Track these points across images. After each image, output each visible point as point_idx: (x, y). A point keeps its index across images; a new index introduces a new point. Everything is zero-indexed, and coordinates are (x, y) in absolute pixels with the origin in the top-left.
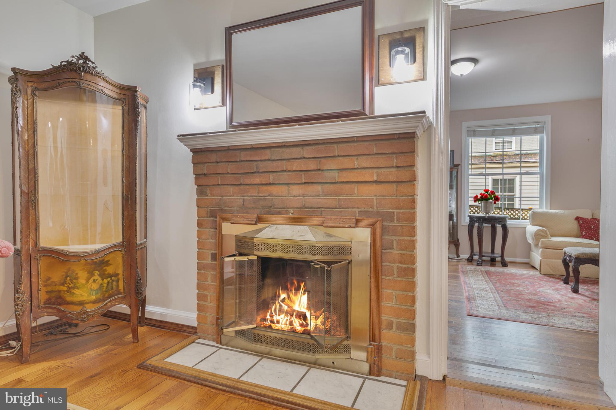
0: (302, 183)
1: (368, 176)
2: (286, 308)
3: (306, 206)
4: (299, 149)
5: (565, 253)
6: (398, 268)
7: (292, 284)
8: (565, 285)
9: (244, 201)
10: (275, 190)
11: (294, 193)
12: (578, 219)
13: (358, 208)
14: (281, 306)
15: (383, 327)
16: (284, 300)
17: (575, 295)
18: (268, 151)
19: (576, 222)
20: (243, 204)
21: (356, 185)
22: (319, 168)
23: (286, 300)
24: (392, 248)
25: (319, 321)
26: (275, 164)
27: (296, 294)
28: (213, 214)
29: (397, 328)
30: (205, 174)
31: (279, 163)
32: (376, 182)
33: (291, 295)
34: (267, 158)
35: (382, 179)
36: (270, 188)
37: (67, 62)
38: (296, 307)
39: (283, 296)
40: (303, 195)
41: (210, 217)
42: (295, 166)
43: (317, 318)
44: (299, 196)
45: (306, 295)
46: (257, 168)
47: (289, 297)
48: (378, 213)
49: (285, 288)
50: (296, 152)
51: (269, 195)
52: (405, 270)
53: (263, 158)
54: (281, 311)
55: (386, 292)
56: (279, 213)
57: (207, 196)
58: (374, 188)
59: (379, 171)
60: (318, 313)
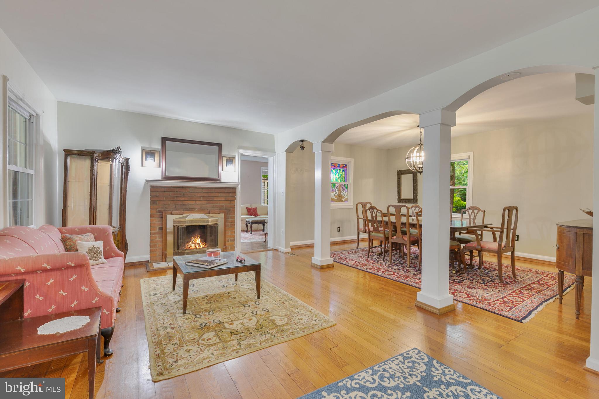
0: (201, 200)
1: (223, 198)
2: (194, 242)
3: (202, 207)
4: (201, 189)
5: (247, 221)
6: (231, 224)
7: (196, 235)
8: (247, 233)
9: (176, 206)
10: (189, 202)
11: (198, 203)
12: (247, 208)
13: (219, 208)
14: (193, 242)
15: (227, 241)
16: (193, 240)
17: (251, 235)
18: (189, 189)
19: (246, 209)
20: (175, 208)
21: (219, 201)
22: (208, 195)
23: (194, 240)
24: (229, 219)
25: (204, 246)
26: (191, 193)
27: (197, 239)
28: (160, 212)
29: (230, 241)
30: (157, 196)
31: (193, 193)
32: (225, 200)
33: (196, 239)
34: (188, 191)
35: (227, 199)
36: (188, 202)
37: (113, 149)
38: (197, 242)
39: (193, 239)
40: (201, 204)
41: (158, 213)
42: (199, 194)
43: (203, 245)
44: (199, 204)
45: (200, 239)
46: (183, 194)
47: (195, 239)
48: (225, 209)
49: (194, 237)
50: (200, 190)
51: (187, 204)
52: (232, 224)
53: (186, 191)
54: (193, 243)
55: (227, 231)
56: (191, 210)
57: (156, 204)
58: (224, 202)
59: (226, 197)
60: (203, 243)
